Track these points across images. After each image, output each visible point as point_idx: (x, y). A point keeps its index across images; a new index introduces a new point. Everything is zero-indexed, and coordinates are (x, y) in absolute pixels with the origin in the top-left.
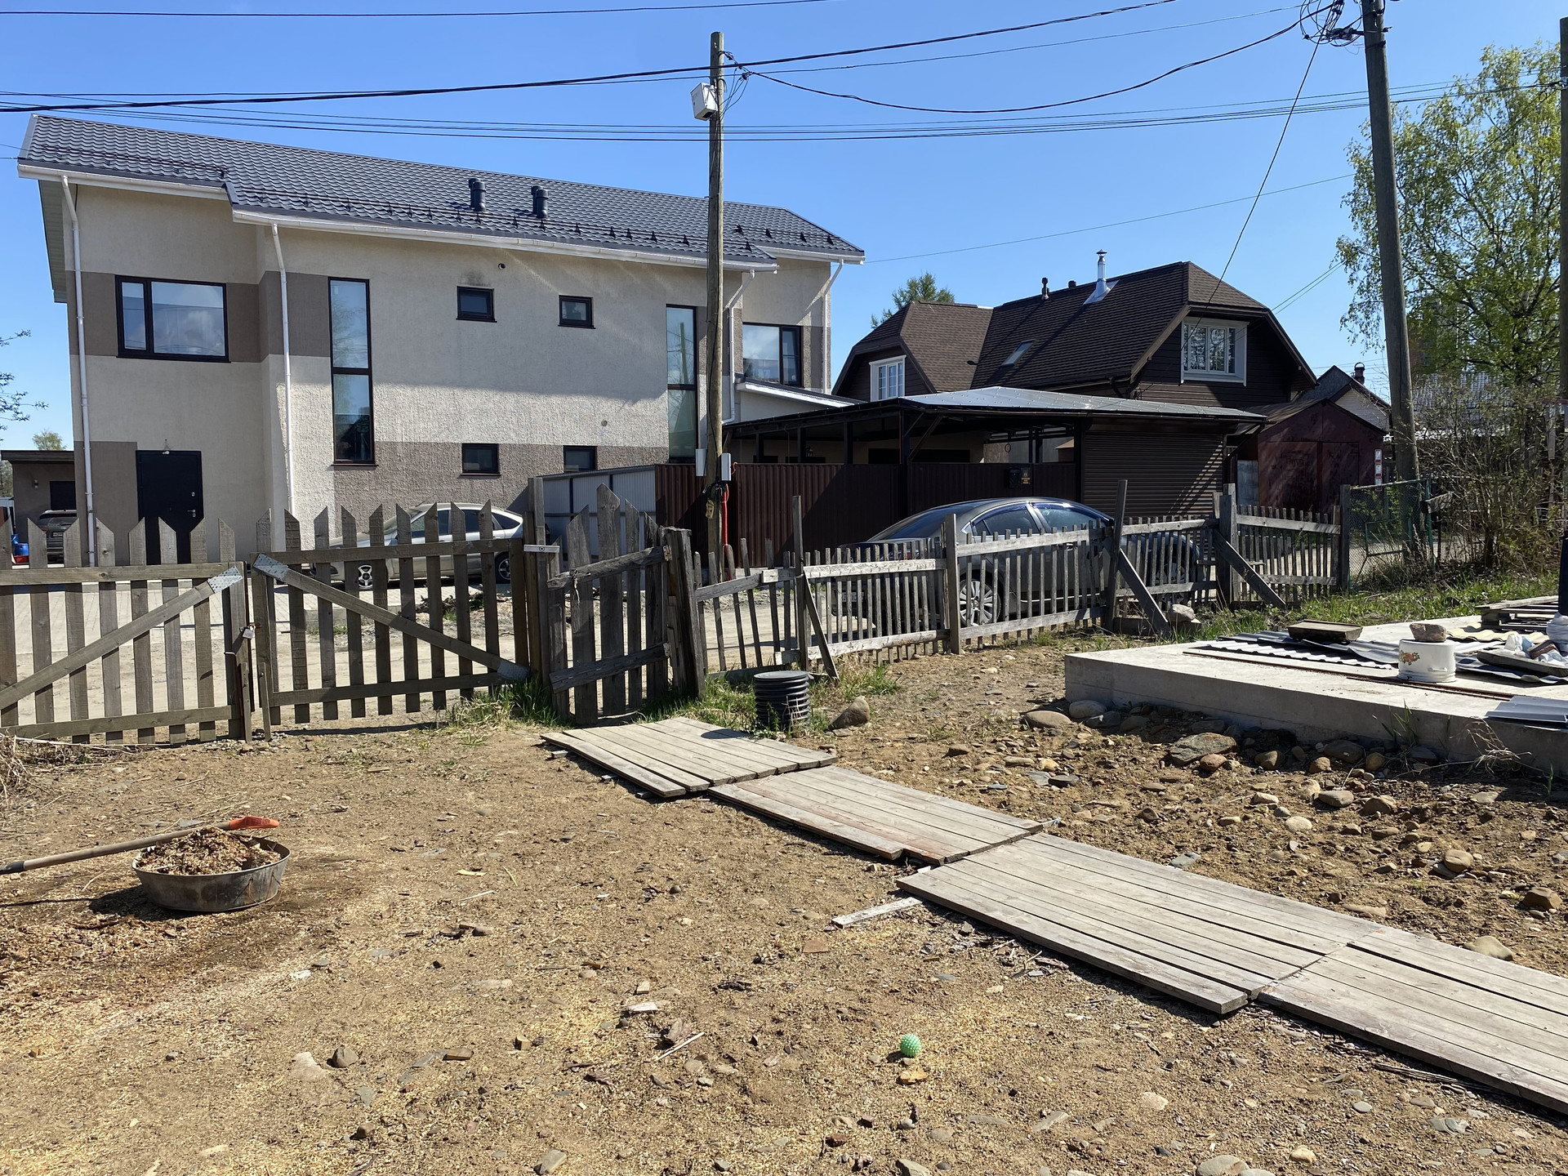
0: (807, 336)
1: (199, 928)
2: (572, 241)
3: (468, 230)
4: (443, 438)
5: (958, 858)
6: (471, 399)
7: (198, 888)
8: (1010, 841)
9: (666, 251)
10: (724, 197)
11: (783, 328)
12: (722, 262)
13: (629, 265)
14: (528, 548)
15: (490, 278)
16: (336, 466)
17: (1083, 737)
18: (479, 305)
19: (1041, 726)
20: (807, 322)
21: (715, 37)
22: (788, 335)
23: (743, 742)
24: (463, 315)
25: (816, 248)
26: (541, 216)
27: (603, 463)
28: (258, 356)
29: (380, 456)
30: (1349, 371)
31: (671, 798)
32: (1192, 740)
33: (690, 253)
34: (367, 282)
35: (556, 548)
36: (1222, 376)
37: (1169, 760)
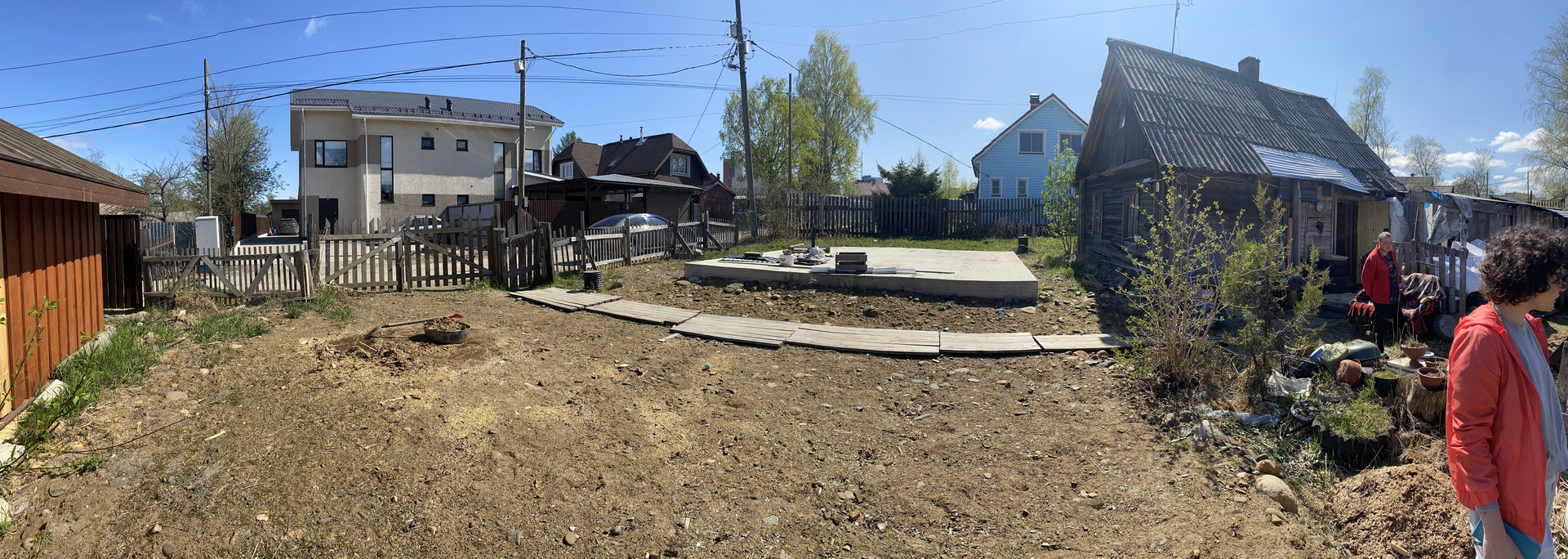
0: (543, 154)
1: (453, 348)
2: (462, 119)
3: (426, 116)
4: (416, 192)
5: (683, 322)
6: (425, 178)
7: (448, 336)
8: (694, 316)
9: (494, 122)
10: (526, 104)
11: (534, 151)
12: (526, 127)
13: (482, 128)
14: (495, 229)
15: (433, 134)
16: (381, 203)
17: (696, 287)
18: (428, 144)
19: (682, 285)
20: (543, 148)
21: (523, 42)
22: (536, 153)
23: (584, 294)
24: (424, 148)
25: (547, 121)
26: (450, 110)
27: (471, 201)
28: (356, 164)
29: (396, 199)
30: (715, 175)
31: (573, 311)
32: (731, 286)
33: (503, 123)
34: (392, 137)
35: (504, 229)
36: (683, 175)
37: (725, 292)
